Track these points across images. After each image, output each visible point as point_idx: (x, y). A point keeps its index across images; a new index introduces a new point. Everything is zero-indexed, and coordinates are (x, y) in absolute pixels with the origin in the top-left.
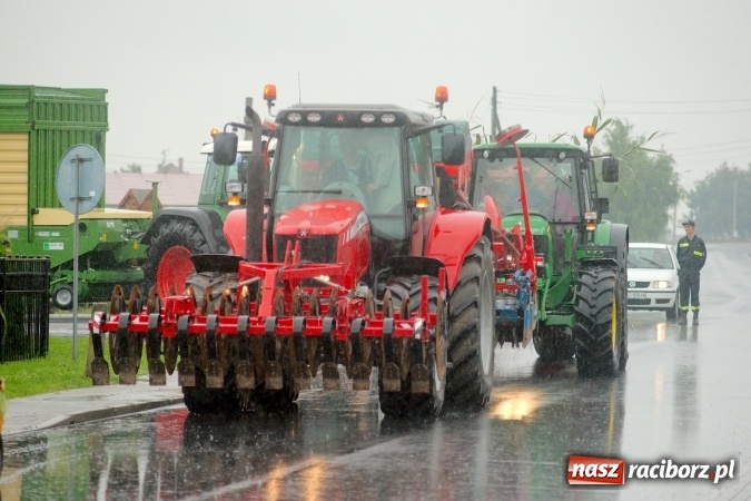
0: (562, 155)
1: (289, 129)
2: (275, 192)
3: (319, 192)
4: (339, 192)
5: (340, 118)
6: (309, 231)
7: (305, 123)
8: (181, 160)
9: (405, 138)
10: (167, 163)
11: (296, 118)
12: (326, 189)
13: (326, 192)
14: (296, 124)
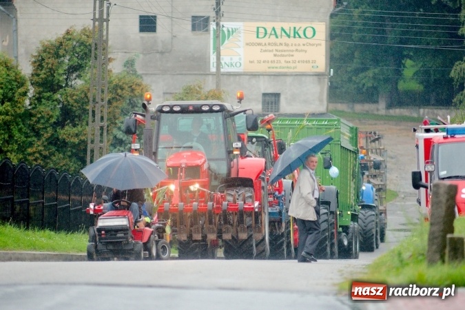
0: (254, 140)
1: (163, 115)
2: (157, 148)
3: (180, 147)
4: (191, 147)
5: (191, 108)
6: (186, 164)
7: (172, 112)
9: (225, 118)
11: (167, 109)
12: (184, 146)
13: (184, 147)
14: (167, 112)
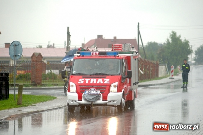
8: (54, 44)
10: (50, 45)
